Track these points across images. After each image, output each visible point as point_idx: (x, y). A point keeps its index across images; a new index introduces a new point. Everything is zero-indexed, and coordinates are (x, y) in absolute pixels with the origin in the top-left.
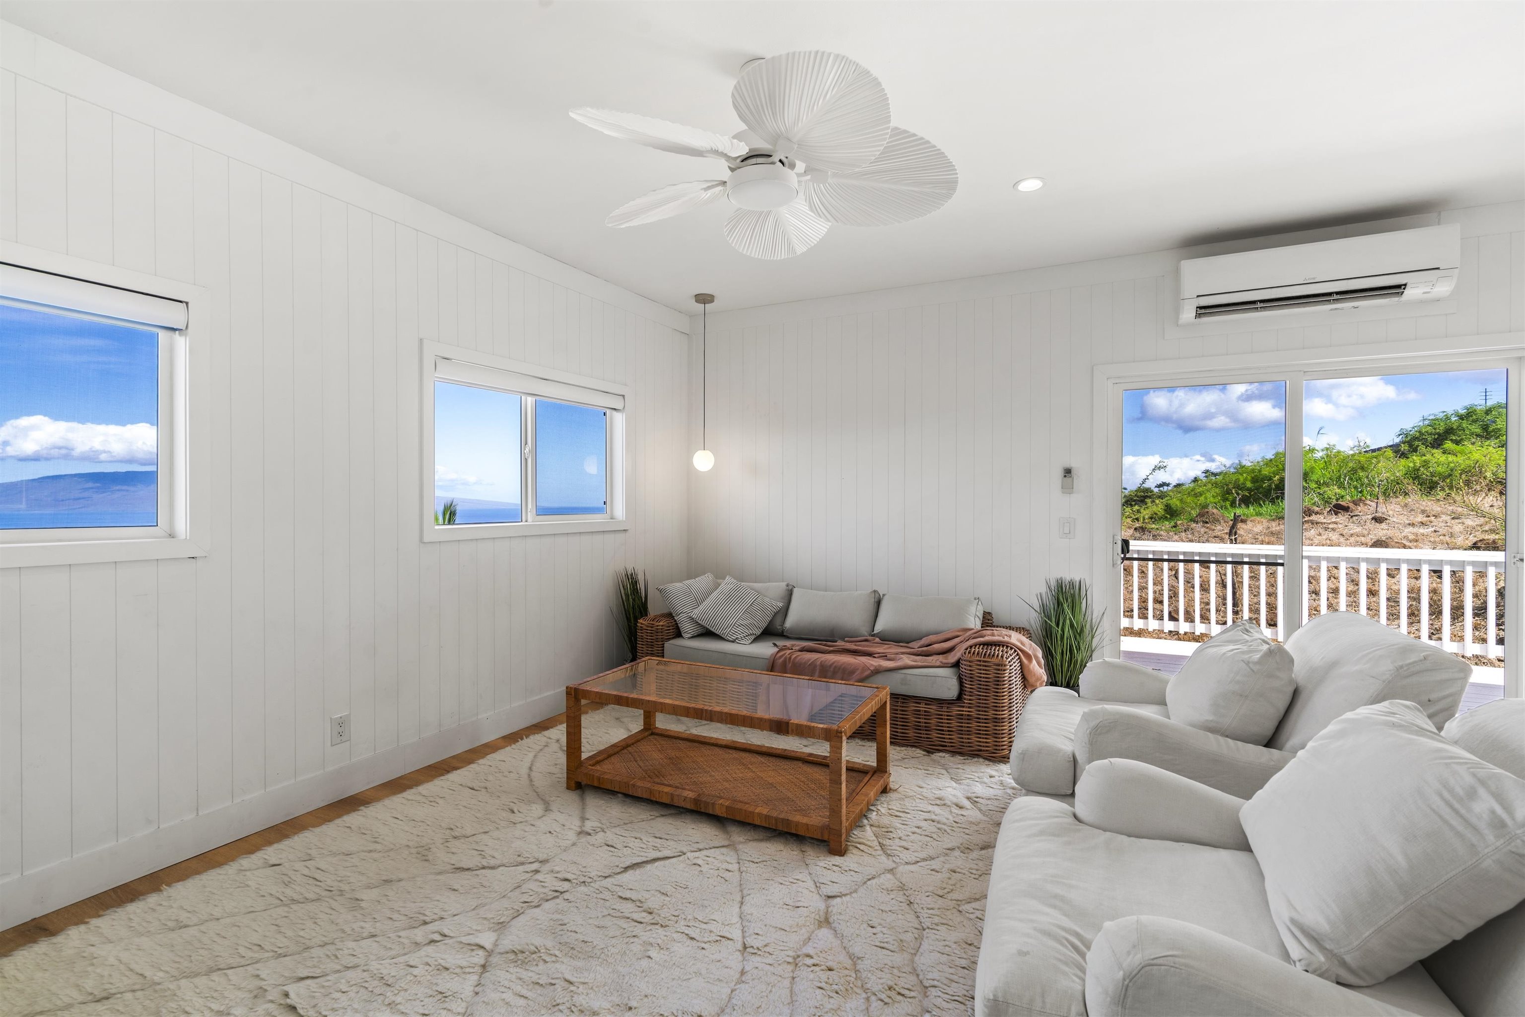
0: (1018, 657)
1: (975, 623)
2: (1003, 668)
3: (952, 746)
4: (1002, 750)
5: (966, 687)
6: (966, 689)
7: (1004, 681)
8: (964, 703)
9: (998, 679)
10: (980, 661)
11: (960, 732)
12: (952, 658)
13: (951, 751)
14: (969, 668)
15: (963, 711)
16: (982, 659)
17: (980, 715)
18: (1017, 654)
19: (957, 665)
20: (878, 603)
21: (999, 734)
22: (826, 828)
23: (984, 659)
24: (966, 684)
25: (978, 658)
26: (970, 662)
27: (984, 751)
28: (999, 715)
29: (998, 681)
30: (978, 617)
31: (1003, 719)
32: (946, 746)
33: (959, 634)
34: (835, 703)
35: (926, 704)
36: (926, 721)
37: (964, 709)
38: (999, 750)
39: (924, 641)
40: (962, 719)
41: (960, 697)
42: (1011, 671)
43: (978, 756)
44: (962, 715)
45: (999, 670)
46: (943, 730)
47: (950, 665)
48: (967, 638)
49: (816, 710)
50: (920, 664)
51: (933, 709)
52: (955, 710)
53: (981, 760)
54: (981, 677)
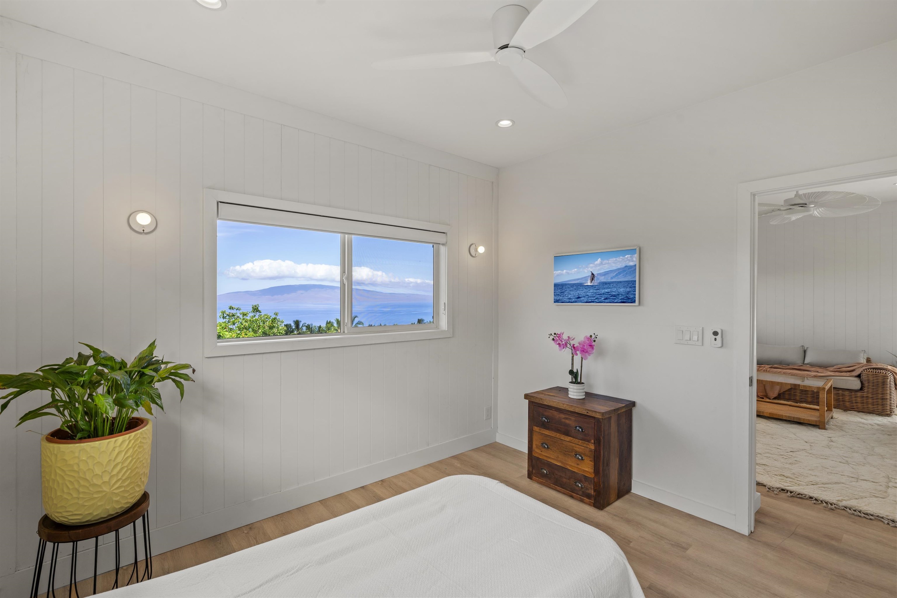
0: (893, 375)
1: (863, 361)
2: (887, 377)
3: (857, 409)
4: (886, 411)
5: (865, 385)
6: (865, 386)
7: (887, 383)
8: (865, 391)
9: (884, 382)
10: (873, 374)
11: (863, 403)
12: (856, 373)
13: (857, 411)
14: (867, 377)
15: (864, 394)
16: (874, 373)
17: (873, 396)
18: (892, 374)
19: (859, 376)
20: (805, 352)
21: (885, 405)
22: (820, 421)
23: (875, 374)
24: (865, 383)
25: (872, 373)
26: (867, 374)
27: (876, 411)
28: (885, 397)
29: (884, 383)
30: (865, 359)
31: (886, 398)
32: (854, 409)
33: (856, 365)
34: (791, 389)
35: (842, 391)
36: (842, 398)
37: (865, 394)
38: (885, 411)
39: (835, 367)
40: (863, 398)
41: (861, 389)
42: (891, 379)
43: (873, 413)
44: (863, 396)
45: (884, 378)
46: (852, 402)
47: (854, 376)
48: (862, 366)
49: (782, 391)
50: (838, 375)
51: (847, 393)
52: (859, 394)
53: (874, 415)
54: (874, 381)
